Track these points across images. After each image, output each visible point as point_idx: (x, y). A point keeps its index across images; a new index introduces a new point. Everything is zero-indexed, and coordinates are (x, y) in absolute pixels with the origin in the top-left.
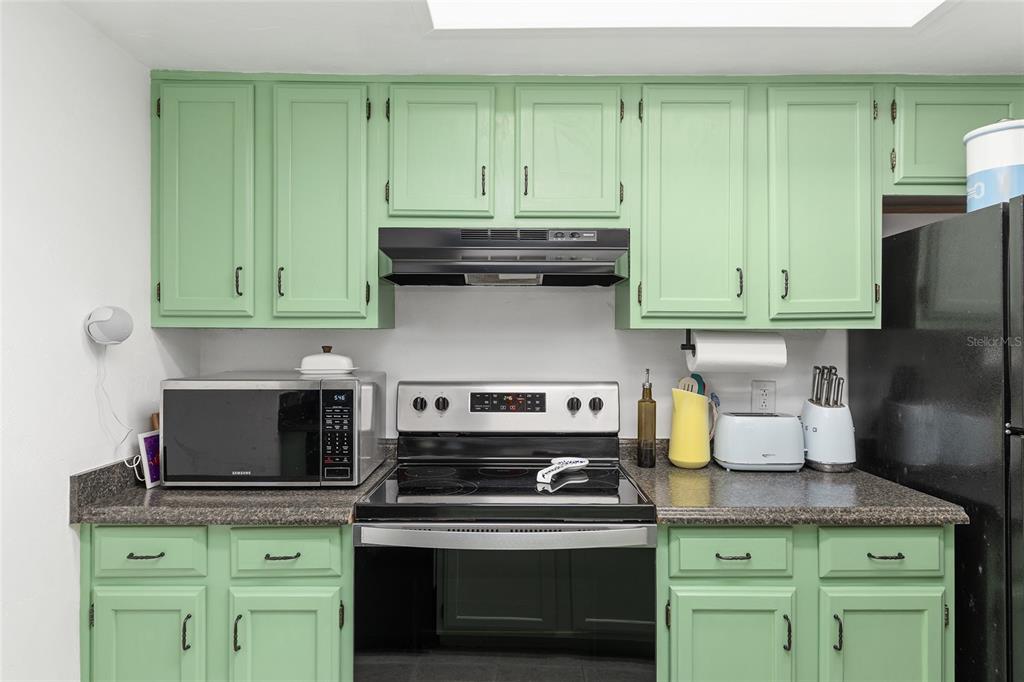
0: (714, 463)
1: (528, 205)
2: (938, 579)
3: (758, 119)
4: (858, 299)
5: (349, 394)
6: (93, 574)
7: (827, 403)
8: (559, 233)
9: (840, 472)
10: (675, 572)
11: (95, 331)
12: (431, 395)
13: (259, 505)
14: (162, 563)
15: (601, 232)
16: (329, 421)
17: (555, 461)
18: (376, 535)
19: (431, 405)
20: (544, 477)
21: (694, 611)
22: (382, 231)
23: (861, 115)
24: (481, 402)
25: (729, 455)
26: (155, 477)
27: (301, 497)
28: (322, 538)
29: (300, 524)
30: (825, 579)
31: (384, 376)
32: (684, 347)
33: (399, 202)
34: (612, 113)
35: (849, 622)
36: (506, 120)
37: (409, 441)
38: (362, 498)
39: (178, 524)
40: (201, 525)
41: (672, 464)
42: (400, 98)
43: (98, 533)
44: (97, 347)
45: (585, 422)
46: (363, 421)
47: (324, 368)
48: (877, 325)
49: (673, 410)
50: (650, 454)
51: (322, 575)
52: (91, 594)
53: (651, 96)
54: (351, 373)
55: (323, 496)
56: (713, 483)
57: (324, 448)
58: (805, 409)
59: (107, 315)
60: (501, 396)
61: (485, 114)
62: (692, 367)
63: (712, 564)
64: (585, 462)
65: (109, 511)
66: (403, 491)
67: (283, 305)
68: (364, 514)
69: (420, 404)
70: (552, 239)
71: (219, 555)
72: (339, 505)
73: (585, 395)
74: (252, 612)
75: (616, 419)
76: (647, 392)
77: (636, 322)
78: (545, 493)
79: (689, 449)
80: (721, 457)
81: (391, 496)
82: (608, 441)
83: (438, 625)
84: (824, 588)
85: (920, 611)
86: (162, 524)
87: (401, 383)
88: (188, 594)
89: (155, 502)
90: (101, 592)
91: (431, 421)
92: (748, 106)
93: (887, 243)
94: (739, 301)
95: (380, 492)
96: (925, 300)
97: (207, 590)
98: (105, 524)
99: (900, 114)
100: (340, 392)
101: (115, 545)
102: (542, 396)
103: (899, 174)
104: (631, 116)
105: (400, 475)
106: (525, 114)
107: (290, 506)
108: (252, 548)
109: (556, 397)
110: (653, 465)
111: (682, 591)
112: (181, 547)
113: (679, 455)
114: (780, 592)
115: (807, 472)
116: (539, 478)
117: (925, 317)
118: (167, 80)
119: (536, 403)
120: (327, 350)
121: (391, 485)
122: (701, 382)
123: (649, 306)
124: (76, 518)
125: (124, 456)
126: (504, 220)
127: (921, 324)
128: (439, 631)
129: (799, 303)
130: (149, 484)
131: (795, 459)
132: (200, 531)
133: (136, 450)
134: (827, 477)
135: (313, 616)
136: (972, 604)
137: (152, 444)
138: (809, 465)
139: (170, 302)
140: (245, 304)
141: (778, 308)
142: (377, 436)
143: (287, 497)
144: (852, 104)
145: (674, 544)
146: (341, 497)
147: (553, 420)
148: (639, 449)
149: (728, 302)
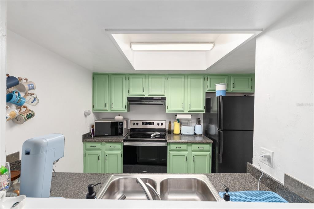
0: (180, 134)
1: (150, 94)
2: (209, 151)
3: (186, 80)
4: (201, 108)
5: (123, 123)
6: (85, 149)
7: (198, 124)
8: (155, 98)
9: (200, 135)
10: (170, 150)
11: (86, 114)
12: (136, 122)
13: (109, 139)
14: (95, 148)
15: (162, 98)
16: (119, 127)
17: (155, 133)
18: (126, 144)
19: (136, 124)
20: (152, 135)
21: (173, 155)
22: (128, 97)
23: (202, 80)
24: (144, 123)
25: (183, 132)
26: (93, 135)
27: (115, 138)
28: (118, 144)
29: (115, 142)
30: (193, 151)
31: (128, 119)
32: (175, 115)
33: (130, 93)
34: (163, 79)
35: (196, 157)
36: (147, 80)
37: (132, 130)
38: (125, 138)
39: (98, 142)
40: (101, 142)
41: (174, 134)
42: (131, 77)
43: (86, 143)
44: (86, 116)
45: (160, 127)
46: (125, 126)
47: (119, 118)
48: (205, 112)
49: (174, 125)
50: (170, 132)
51: (118, 150)
52: (85, 152)
53: (170, 77)
54: (123, 119)
55: (119, 138)
56: (180, 137)
57: (119, 131)
58: (195, 125)
59: (87, 111)
60: (147, 122)
61: (144, 79)
62: (177, 119)
63: (175, 149)
64: (160, 133)
65: (88, 140)
66: (131, 137)
67: (112, 109)
68: (125, 141)
69: (134, 124)
70: (154, 99)
71: (103, 147)
72: (121, 139)
73: (160, 122)
74: (108, 155)
75: (165, 126)
76: (170, 122)
77: (167, 112)
78: (152, 138)
79: (177, 131)
80: (181, 133)
81: (129, 138)
82: (164, 130)
83: (138, 160)
84: (192, 152)
85: (206, 156)
86: (96, 142)
87: (131, 120)
88: (99, 152)
89: (93, 139)
90: (86, 152)
91: (136, 127)
92: (184, 78)
93: (206, 99)
94: (183, 109)
95: (127, 137)
96: (212, 108)
97: (102, 152)
98: (87, 142)
99: (208, 80)
100: (121, 123)
101: (89, 145)
102: (153, 123)
103: (208, 89)
104: (166, 79)
105: (131, 135)
106: (150, 79)
107: (114, 139)
108: (108, 146)
109: (156, 123)
110: (171, 134)
111: (171, 152)
112: (98, 145)
113: (175, 132)
114: (186, 153)
115: (195, 135)
116: (151, 136)
117: (212, 111)
118: (95, 74)
119: (152, 124)
120: (119, 115)
121: (129, 137)
122: (178, 121)
123: (169, 109)
124: (83, 141)
125: (89, 132)
126: (147, 96)
127: (211, 112)
128: (138, 161)
129: (192, 109)
130: (92, 136)
131: (193, 133)
132: (101, 143)
133: (90, 131)
134: (198, 136)
135: (117, 156)
136: (214, 155)
137: (93, 130)
138: (195, 134)
139: (95, 108)
140: (107, 108)
141: (189, 110)
142: (127, 129)
143: (113, 138)
144: (201, 78)
145: (170, 146)
146: (121, 138)
147: (155, 126)
148: (169, 131)
149: (181, 109)
